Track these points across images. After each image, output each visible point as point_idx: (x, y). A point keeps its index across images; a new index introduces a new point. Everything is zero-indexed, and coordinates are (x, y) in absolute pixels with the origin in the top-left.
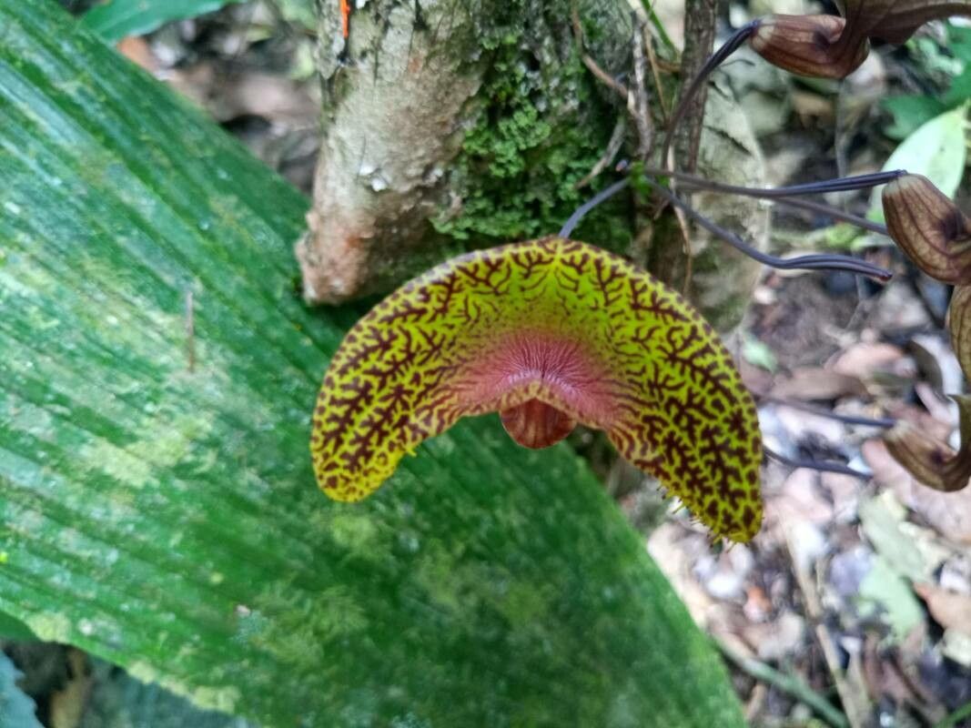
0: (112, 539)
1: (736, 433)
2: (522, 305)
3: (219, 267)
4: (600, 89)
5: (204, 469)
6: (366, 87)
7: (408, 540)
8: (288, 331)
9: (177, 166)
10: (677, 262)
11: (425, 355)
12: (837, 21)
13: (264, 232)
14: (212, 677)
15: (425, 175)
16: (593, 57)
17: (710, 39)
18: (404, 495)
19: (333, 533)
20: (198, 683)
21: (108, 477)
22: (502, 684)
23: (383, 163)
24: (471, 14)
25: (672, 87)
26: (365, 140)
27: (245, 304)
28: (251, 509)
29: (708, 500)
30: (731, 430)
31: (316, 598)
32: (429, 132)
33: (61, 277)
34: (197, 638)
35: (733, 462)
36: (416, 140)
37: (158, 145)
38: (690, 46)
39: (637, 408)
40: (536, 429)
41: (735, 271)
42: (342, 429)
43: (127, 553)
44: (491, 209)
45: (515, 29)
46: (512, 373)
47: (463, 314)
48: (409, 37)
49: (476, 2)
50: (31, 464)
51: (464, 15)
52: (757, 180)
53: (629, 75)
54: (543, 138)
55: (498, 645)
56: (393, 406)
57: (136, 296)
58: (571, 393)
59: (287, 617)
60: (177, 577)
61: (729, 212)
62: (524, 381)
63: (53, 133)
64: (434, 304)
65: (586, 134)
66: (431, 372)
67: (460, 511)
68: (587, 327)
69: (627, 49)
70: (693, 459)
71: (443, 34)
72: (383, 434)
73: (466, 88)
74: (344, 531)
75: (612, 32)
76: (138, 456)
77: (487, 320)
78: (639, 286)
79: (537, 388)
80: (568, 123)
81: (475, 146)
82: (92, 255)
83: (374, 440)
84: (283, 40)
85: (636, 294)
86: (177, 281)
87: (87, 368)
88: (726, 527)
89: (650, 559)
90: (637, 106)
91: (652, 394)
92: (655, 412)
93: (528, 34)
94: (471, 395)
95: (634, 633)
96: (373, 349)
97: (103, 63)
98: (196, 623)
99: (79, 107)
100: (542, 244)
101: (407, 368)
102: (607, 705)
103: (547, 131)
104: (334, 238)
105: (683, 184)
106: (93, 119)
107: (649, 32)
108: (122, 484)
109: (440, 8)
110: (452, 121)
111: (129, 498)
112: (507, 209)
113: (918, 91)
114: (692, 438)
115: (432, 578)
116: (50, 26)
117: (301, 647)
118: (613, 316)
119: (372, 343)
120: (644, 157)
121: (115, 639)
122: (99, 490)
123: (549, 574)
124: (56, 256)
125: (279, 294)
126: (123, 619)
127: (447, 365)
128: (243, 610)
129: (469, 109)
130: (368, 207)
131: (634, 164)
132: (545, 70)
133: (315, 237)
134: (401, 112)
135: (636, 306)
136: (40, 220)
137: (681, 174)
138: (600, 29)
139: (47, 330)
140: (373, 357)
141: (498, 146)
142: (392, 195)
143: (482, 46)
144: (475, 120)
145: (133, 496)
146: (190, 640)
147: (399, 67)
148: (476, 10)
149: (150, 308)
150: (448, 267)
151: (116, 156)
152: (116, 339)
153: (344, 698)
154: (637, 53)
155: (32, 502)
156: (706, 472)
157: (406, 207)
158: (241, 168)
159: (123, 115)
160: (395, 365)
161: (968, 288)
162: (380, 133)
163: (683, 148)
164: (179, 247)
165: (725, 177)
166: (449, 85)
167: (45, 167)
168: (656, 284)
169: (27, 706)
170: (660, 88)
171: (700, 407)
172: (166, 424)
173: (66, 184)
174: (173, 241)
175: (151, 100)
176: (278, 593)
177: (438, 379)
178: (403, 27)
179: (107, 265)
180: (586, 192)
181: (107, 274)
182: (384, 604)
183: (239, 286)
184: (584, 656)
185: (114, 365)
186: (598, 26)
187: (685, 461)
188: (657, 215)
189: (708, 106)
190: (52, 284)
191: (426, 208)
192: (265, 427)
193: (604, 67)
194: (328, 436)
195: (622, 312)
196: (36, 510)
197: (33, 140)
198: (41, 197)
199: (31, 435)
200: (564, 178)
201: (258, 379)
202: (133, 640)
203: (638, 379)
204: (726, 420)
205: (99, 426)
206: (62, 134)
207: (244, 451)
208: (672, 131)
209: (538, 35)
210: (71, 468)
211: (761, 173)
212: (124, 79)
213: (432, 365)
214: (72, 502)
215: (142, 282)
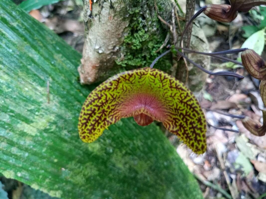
0: (26, 150)
1: (199, 123)
2: (139, 86)
3: (56, 74)
4: (163, 24)
5: (52, 130)
6: (97, 24)
7: (110, 150)
8: (76, 92)
9: (45, 46)
10: (184, 72)
11: (111, 101)
12: (228, 6)
13: (69, 64)
14: (55, 188)
15: (113, 49)
16: (161, 16)
17: (193, 11)
18: (108, 137)
19: (88, 148)
20: (51, 189)
21: (25, 133)
22: (136, 189)
23: (102, 46)
24: (126, 4)
25: (183, 24)
26: (97, 39)
27: (64, 84)
28: (65, 141)
29: (191, 142)
30: (198, 122)
31: (84, 166)
32: (114, 37)
33: (12, 77)
34: (50, 177)
35: (198, 132)
36: (111, 39)
37: (39, 40)
38: (187, 13)
39: (171, 115)
40: (144, 121)
41: (201, 75)
42: (87, 122)
43: (30, 154)
44: (132, 58)
45: (139, 8)
46: (136, 105)
47: (122, 89)
48: (109, 10)
49: (127, 1)
50: (3, 129)
51: (124, 4)
52: (207, 50)
53: (171, 21)
54: (146, 38)
55: (135, 178)
56: (102, 115)
57: (33, 82)
58: (153, 111)
59: (75, 171)
60: (45, 160)
61: (199, 59)
62: (139, 108)
63: (10, 37)
64: (114, 86)
65: (159, 37)
66: (113, 106)
67: (124, 141)
68: (157, 93)
69: (170, 14)
70: (187, 130)
71: (118, 10)
72: (99, 123)
73: (125, 24)
74: (91, 147)
75: (166, 9)
76: (33, 127)
77: (129, 91)
78: (172, 81)
79: (143, 110)
80: (154, 34)
81: (127, 41)
82: (21, 71)
83: (96, 125)
84: (77, 10)
85: (171, 83)
86: (45, 78)
87: (19, 102)
88: (196, 150)
89: (177, 154)
90: (173, 30)
91: (176, 112)
92: (176, 117)
93: (142, 10)
94: (124, 112)
95: (173, 174)
96: (96, 99)
97: (24, 18)
98: (50, 173)
99: (17, 30)
100: (144, 69)
101: (106, 104)
102: (165, 194)
103: (148, 36)
104: (88, 66)
105: (186, 51)
106: (21, 33)
107: (176, 9)
108: (29, 134)
109: (117, 2)
110: (121, 34)
111: (31, 138)
112: (137, 58)
113: (252, 24)
114: (187, 124)
115: (116, 160)
116: (9, 7)
117: (80, 179)
118: (164, 90)
119: (96, 97)
120: (175, 44)
121: (27, 177)
122: (23, 136)
123: (149, 159)
124: (11, 71)
125: (73, 82)
126: (29, 172)
127: (117, 103)
128: (63, 169)
129: (126, 30)
130: (98, 58)
131: (172, 46)
132: (147, 19)
133: (83, 66)
134: (106, 31)
135: (171, 87)
136: (6, 61)
137: (185, 48)
138: (163, 8)
139: (8, 92)
140: (96, 101)
141: (134, 41)
142: (104, 54)
143: (129, 13)
144: (127, 33)
145: (32, 138)
146: (48, 178)
147: (106, 19)
148: (127, 3)
149: (37, 86)
150: (118, 76)
151: (27, 43)
152: (27, 94)
153: (92, 193)
154: (173, 15)
155: (4, 140)
156: (191, 134)
157: (108, 58)
158: (63, 46)
159: (30, 32)
160: (103, 104)
161: (265, 81)
162: (101, 37)
163: (186, 41)
164: (45, 69)
165: (198, 49)
166: (120, 24)
167: (7, 46)
168: (177, 81)
169: (5, 194)
170: (179, 24)
171: (189, 116)
172: (41, 118)
173: (13, 51)
174: (44, 67)
175: (37, 28)
176: (73, 164)
177: (115, 108)
178: (107, 8)
179: (25, 74)
180: (159, 53)
181: (25, 76)
182: (103, 167)
183: (62, 79)
184: (159, 181)
185: (27, 102)
186: (162, 7)
187: (185, 131)
188: (178, 60)
189: (193, 29)
190: (10, 79)
191: (114, 58)
192: (70, 119)
193: (163, 19)
194: (83, 124)
195: (167, 89)
196: (5, 142)
197: (4, 39)
198: (6, 55)
199: (3, 121)
200: (153, 49)
201: (68, 105)
202: (32, 178)
203: (171, 107)
204: (196, 120)
205: (22, 119)
206: (12, 37)
207: (63, 125)
208: (183, 36)
209: (145, 10)
210: (14, 130)
211: (208, 48)
212: (30, 22)
213: (113, 103)
214: (15, 140)
215: (35, 78)
